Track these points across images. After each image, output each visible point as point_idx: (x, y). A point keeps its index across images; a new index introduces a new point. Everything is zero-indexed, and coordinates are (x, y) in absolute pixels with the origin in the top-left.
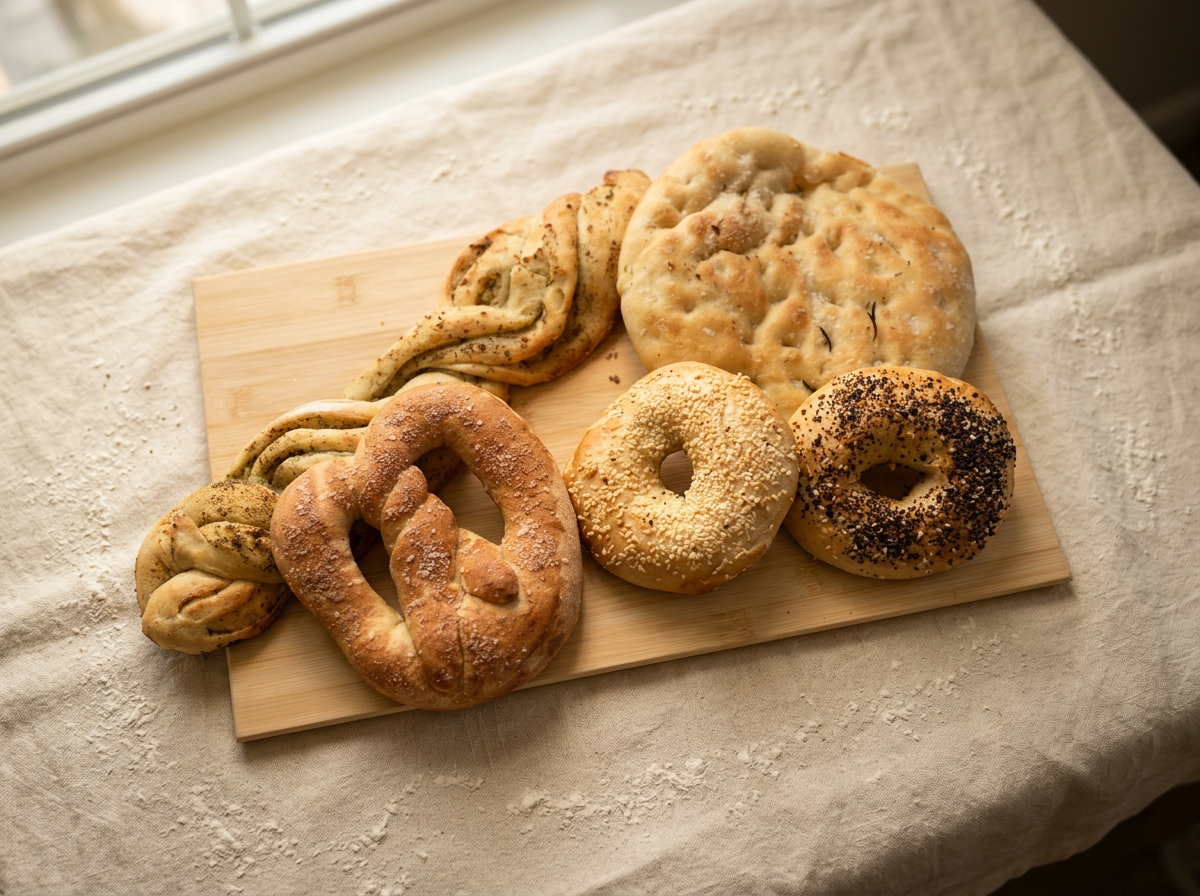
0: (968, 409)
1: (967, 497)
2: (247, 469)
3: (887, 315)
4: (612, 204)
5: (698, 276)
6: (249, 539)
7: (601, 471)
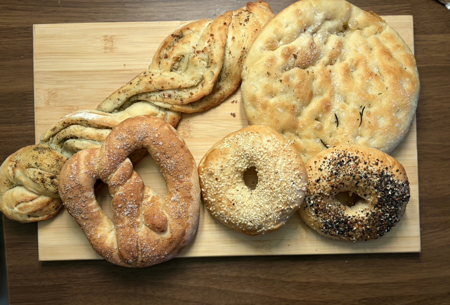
0: (391, 179)
1: (380, 217)
2: (51, 139)
3: (369, 114)
4: (248, 25)
5: (281, 81)
6: (49, 179)
7: (216, 174)
